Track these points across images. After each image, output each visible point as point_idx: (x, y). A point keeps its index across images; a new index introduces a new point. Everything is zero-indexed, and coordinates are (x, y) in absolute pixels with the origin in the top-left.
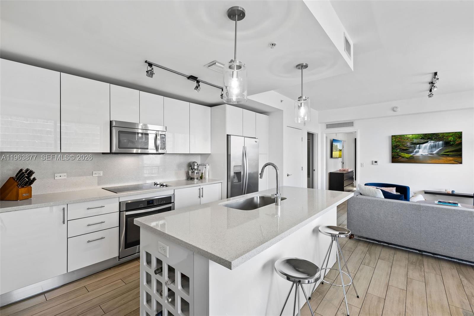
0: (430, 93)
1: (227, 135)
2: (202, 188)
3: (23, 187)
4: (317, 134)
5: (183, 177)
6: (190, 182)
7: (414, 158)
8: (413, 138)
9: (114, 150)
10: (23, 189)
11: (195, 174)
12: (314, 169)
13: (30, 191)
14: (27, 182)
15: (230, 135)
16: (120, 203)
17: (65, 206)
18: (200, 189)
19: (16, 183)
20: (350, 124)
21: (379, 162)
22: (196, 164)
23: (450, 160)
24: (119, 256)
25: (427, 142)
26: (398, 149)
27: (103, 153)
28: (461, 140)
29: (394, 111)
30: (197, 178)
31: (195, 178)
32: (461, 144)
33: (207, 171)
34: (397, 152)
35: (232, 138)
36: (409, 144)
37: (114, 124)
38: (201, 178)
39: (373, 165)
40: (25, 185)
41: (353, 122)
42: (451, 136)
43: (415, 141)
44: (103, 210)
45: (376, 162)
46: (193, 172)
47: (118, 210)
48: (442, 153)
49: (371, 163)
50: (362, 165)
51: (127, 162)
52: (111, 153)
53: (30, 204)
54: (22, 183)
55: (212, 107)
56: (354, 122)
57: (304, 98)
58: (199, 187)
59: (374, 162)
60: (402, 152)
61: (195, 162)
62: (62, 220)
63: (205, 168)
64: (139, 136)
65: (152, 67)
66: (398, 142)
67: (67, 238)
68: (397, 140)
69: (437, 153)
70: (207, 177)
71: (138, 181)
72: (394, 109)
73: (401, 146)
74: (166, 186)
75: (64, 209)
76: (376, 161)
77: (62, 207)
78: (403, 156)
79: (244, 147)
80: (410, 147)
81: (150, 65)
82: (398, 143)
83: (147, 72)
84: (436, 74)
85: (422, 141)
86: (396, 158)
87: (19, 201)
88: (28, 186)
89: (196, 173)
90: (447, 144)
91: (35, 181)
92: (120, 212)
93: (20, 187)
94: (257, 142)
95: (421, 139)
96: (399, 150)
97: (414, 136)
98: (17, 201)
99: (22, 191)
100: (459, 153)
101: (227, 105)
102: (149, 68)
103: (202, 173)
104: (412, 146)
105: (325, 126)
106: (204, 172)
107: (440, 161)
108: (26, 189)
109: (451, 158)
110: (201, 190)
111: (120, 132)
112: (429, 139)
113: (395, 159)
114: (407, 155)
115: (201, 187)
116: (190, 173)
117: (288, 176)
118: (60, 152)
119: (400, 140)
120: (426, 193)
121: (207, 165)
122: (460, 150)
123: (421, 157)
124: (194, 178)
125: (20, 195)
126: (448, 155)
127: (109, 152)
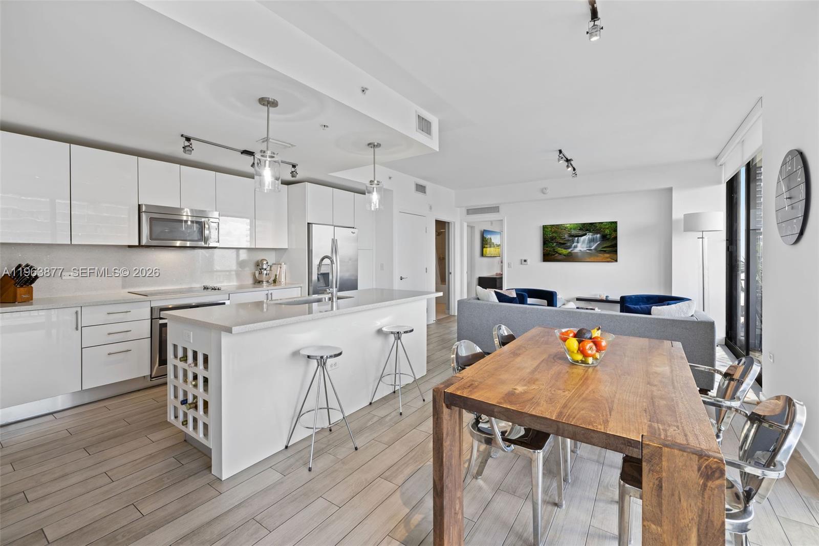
0: (574, 172)
1: (308, 223)
2: (271, 294)
3: (22, 286)
4: (454, 223)
5: (250, 281)
6: (257, 285)
7: (572, 255)
8: (571, 229)
9: (144, 242)
10: (22, 289)
11: (264, 276)
12: (450, 271)
13: (31, 292)
14: (28, 280)
15: (311, 224)
16: (152, 308)
17: (79, 309)
18: (267, 294)
19: (13, 282)
20: (495, 209)
21: (528, 261)
22: (265, 262)
23: (607, 258)
24: (151, 375)
25: (585, 234)
26: (555, 242)
27: (130, 247)
28: (617, 234)
29: (544, 193)
30: (268, 282)
31: (264, 281)
32: (616, 238)
33: (283, 272)
34: (553, 247)
35: (315, 228)
36: (566, 236)
37: (144, 209)
38: (275, 281)
39: (522, 265)
40: (25, 284)
41: (498, 207)
42: (607, 228)
43: (573, 233)
44: (129, 317)
45: (525, 261)
46: (260, 273)
47: (149, 318)
48: (600, 249)
49: (520, 262)
50: (509, 265)
51: (164, 258)
52: (140, 246)
53: (32, 304)
54: (22, 280)
55: (289, 186)
56: (500, 208)
57: (376, 182)
58: (267, 292)
59: (523, 261)
60: (559, 247)
61: (263, 260)
62: (75, 326)
63: (280, 267)
64: (188, 225)
65: (190, 141)
66: (553, 232)
67: (82, 348)
68: (553, 230)
69: (595, 249)
70: (283, 280)
71: (181, 284)
72: (543, 191)
73: (557, 238)
74: (219, 289)
75: (77, 313)
76: (525, 259)
77: (75, 310)
78: (560, 252)
79: (333, 240)
80: (568, 240)
81: (188, 139)
82: (554, 235)
83: (183, 148)
84: (560, 152)
85: (581, 233)
86: (552, 255)
87: (17, 303)
88: (28, 285)
89: (265, 274)
90: (604, 238)
91: (38, 280)
92: (152, 319)
93: (18, 286)
94: (354, 233)
95: (580, 230)
96: (555, 244)
97: (572, 226)
98: (14, 303)
99: (21, 291)
100: (614, 249)
101: (309, 183)
102: (187, 143)
103: (276, 276)
104: (571, 238)
105: (465, 212)
106: (278, 274)
107: (599, 258)
108: (26, 289)
109: (608, 255)
110: (270, 296)
111: (152, 220)
112: (587, 230)
113: (548, 256)
114: (564, 252)
115: (270, 292)
116: (257, 275)
117: (401, 279)
118: (70, 243)
119: (557, 230)
120: (578, 299)
121: (283, 264)
122: (615, 246)
123: (579, 254)
124: (262, 282)
125: (18, 296)
126: (605, 251)
127: (137, 244)
